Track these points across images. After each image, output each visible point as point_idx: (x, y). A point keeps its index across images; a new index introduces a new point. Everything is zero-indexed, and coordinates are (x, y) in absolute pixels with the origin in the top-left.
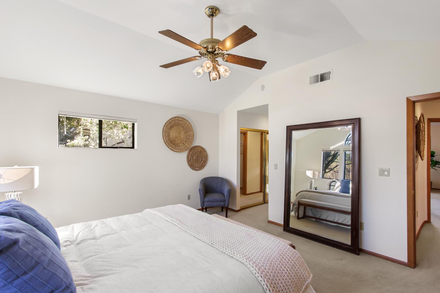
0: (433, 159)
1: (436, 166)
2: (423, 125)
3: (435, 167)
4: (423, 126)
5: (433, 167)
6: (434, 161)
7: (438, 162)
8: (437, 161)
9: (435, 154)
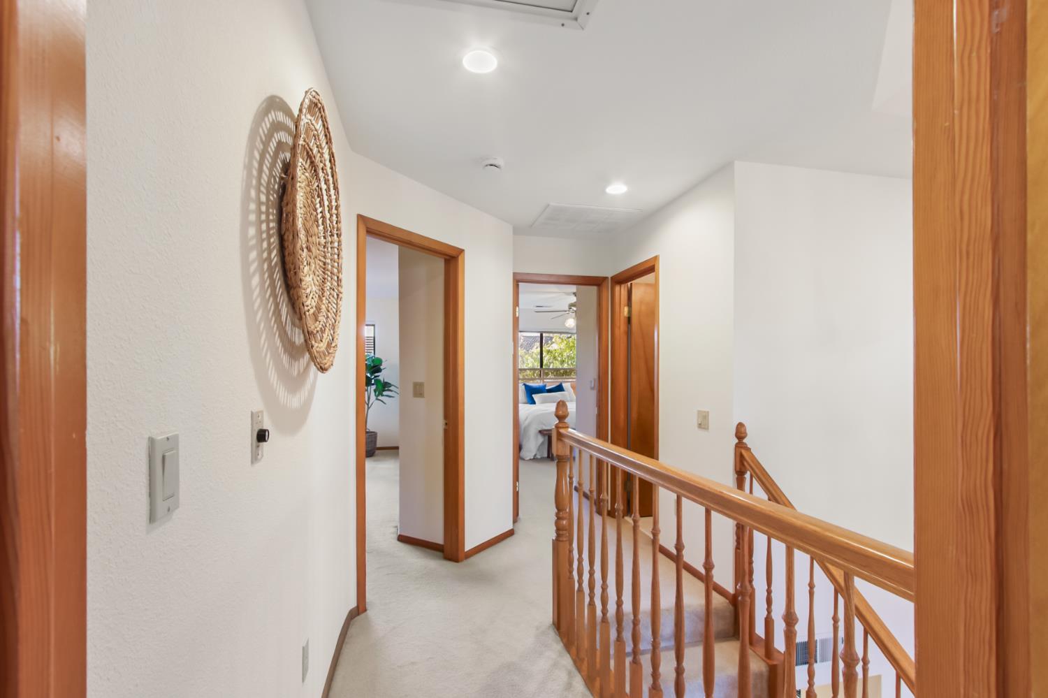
0: (378, 376)
1: (385, 393)
2: (333, 197)
3: (382, 395)
4: (334, 203)
5: (378, 395)
6: (379, 381)
7: (386, 383)
8: (385, 381)
9: (383, 364)
